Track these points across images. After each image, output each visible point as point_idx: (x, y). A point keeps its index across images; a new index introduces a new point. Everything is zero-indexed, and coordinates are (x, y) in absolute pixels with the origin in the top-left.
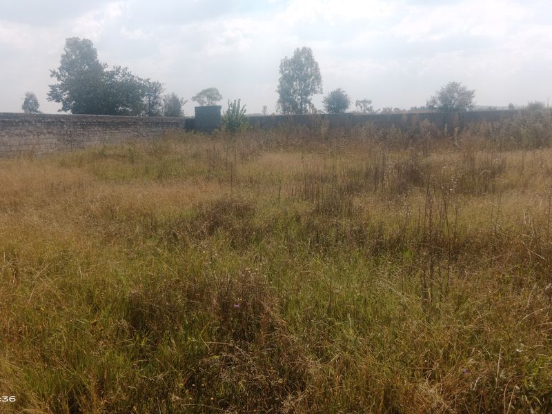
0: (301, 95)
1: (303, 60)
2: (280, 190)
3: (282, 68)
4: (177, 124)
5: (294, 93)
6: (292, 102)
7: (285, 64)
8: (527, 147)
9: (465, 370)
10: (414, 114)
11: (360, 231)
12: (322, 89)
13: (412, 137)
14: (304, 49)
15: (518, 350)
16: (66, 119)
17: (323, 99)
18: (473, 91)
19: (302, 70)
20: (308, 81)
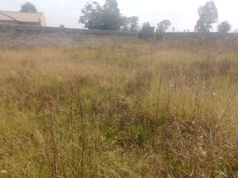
0: (207, 23)
1: (210, 6)
3: (199, 10)
4: (135, 35)
5: (203, 22)
6: (202, 26)
7: (201, 8)
12: (218, 21)
16: (77, 31)
17: (217, 26)
19: (209, 11)
20: (211, 17)
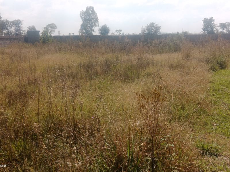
0: (90, 27)
1: (90, 11)
3: (81, 15)
6: (86, 30)
7: (83, 13)
12: (99, 24)
14: (90, 7)
18: (160, 27)
19: (90, 16)
20: (93, 21)
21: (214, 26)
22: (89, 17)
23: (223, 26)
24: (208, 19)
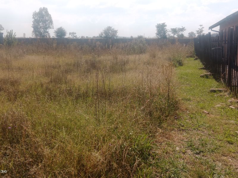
0: (43, 29)
1: (44, 13)
2: (33, 72)
5: (40, 28)
6: (39, 32)
7: (35, 14)
8: (137, 53)
9: (110, 144)
10: (94, 39)
11: (70, 90)
12: (53, 27)
13: (93, 49)
14: (44, 8)
15: (131, 134)
17: (54, 31)
18: (117, 30)
20: (47, 23)
21: (166, 31)
22: (43, 19)
23: (174, 31)
24: (161, 24)
